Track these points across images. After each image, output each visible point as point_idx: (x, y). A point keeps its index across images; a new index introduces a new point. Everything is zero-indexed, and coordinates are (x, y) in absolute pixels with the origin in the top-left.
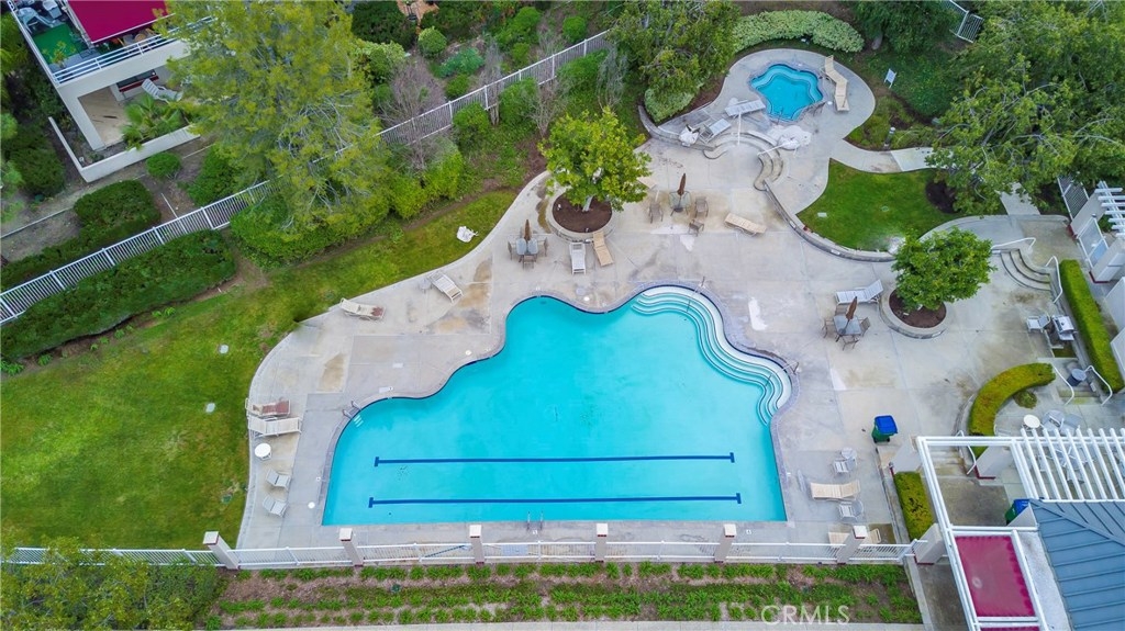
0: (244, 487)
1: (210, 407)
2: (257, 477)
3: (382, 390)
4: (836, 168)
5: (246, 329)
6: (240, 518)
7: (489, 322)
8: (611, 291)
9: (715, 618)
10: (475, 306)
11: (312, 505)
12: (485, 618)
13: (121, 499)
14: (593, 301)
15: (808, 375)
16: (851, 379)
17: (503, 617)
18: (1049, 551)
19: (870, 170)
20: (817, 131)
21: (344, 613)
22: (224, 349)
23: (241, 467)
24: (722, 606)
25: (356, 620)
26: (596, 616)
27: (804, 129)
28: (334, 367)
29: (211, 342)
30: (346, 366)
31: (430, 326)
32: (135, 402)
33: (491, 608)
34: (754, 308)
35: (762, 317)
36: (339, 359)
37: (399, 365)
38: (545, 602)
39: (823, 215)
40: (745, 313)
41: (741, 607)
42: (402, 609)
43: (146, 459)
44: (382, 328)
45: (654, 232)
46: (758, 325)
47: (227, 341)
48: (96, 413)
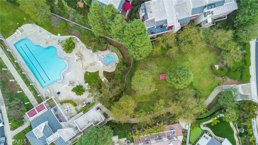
0: (12, 34)
1: (18, 23)
2: (14, 34)
3: (31, 39)
4: (98, 72)
5: (29, 19)
6: (9, 36)
7: (48, 45)
8: (61, 56)
9: (28, 86)
10: (49, 42)
11: (15, 42)
12: (14, 66)
13: (4, 24)
14: (59, 54)
15: (63, 83)
16: (66, 87)
17: (15, 68)
18: (46, 112)
19: (100, 76)
20: (103, 67)
21: (7, 53)
22: (25, 19)
23: (14, 32)
24: (29, 87)
25: (7, 55)
26: (21, 76)
27: (103, 65)
28: (31, 32)
29: (25, 17)
30: (32, 33)
31: (43, 38)
32: (13, 16)
33: (15, 66)
34: (70, 73)
35: (69, 74)
36: (32, 32)
37: (35, 39)
38: (19, 71)
39: (88, 74)
40: (68, 72)
41: (30, 88)
42: (10, 58)
43: (9, 23)
44: (39, 33)
45: (74, 56)
46: (67, 75)
47: (26, 18)
48: (9, 14)
